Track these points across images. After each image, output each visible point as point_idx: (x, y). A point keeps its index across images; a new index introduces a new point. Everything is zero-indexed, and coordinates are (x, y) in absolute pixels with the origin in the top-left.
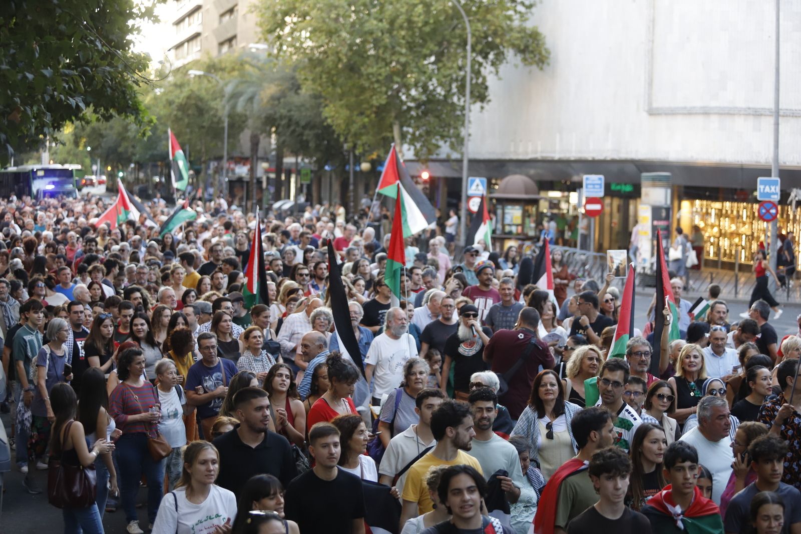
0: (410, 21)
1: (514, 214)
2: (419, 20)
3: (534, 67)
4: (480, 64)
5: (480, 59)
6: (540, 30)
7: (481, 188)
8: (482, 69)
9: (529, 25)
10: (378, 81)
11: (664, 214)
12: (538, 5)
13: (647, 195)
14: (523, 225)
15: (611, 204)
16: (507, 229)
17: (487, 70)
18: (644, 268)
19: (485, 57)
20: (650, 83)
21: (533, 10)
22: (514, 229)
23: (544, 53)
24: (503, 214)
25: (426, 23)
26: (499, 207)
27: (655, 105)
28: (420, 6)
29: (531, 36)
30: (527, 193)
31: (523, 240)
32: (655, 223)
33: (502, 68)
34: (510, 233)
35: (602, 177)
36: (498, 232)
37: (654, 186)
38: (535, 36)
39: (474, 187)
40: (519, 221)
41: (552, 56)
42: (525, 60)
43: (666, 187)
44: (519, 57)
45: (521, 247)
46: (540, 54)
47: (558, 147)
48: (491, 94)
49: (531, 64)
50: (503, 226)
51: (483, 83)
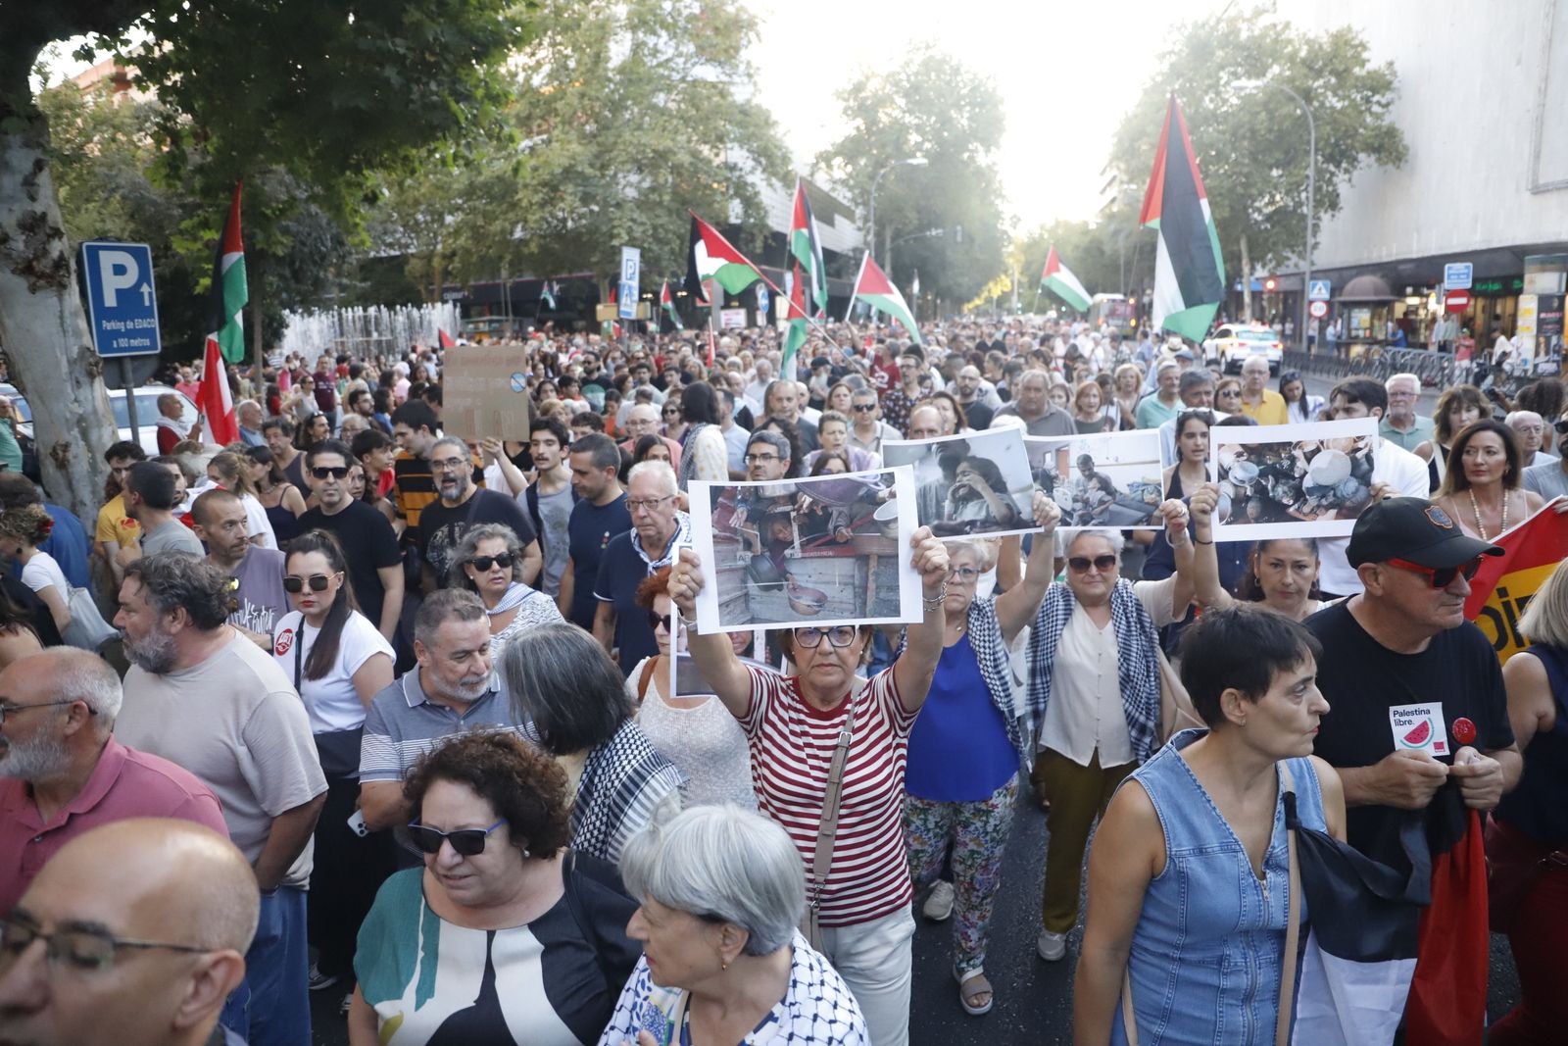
0: (1253, 132)
1: (1362, 318)
2: (1262, 129)
3: (1390, 166)
4: (1332, 174)
5: (1332, 168)
6: (1397, 126)
7: (1324, 291)
8: (1335, 179)
9: (1386, 122)
10: (1220, 194)
11: (1556, 304)
12: (1397, 102)
13: (1532, 282)
14: (1371, 328)
15: (1475, 306)
16: (1354, 333)
17: (1340, 179)
18: (1526, 371)
19: (1338, 166)
20: (1537, 156)
21: (1391, 108)
22: (1361, 333)
23: (1401, 148)
24: (1349, 318)
25: (1270, 131)
26: (1346, 311)
27: (1541, 181)
28: (1264, 114)
29: (1386, 133)
30: (1375, 294)
31: (1372, 344)
32: (1543, 315)
33: (1356, 173)
34: (1357, 337)
35: (1470, 265)
36: (1344, 337)
37: (1543, 270)
38: (1391, 133)
39: (1316, 291)
40: (1367, 325)
41: (1411, 152)
42: (1378, 160)
43: (1560, 270)
44: (1373, 157)
45: (1368, 351)
46: (1397, 151)
47: (1415, 248)
48: (1343, 202)
49: (1386, 163)
50: (1349, 330)
51: (1335, 190)
